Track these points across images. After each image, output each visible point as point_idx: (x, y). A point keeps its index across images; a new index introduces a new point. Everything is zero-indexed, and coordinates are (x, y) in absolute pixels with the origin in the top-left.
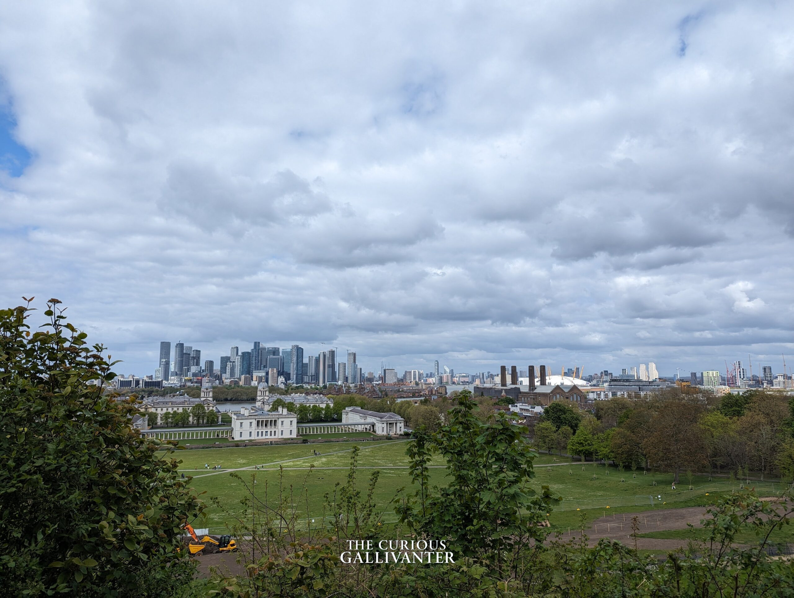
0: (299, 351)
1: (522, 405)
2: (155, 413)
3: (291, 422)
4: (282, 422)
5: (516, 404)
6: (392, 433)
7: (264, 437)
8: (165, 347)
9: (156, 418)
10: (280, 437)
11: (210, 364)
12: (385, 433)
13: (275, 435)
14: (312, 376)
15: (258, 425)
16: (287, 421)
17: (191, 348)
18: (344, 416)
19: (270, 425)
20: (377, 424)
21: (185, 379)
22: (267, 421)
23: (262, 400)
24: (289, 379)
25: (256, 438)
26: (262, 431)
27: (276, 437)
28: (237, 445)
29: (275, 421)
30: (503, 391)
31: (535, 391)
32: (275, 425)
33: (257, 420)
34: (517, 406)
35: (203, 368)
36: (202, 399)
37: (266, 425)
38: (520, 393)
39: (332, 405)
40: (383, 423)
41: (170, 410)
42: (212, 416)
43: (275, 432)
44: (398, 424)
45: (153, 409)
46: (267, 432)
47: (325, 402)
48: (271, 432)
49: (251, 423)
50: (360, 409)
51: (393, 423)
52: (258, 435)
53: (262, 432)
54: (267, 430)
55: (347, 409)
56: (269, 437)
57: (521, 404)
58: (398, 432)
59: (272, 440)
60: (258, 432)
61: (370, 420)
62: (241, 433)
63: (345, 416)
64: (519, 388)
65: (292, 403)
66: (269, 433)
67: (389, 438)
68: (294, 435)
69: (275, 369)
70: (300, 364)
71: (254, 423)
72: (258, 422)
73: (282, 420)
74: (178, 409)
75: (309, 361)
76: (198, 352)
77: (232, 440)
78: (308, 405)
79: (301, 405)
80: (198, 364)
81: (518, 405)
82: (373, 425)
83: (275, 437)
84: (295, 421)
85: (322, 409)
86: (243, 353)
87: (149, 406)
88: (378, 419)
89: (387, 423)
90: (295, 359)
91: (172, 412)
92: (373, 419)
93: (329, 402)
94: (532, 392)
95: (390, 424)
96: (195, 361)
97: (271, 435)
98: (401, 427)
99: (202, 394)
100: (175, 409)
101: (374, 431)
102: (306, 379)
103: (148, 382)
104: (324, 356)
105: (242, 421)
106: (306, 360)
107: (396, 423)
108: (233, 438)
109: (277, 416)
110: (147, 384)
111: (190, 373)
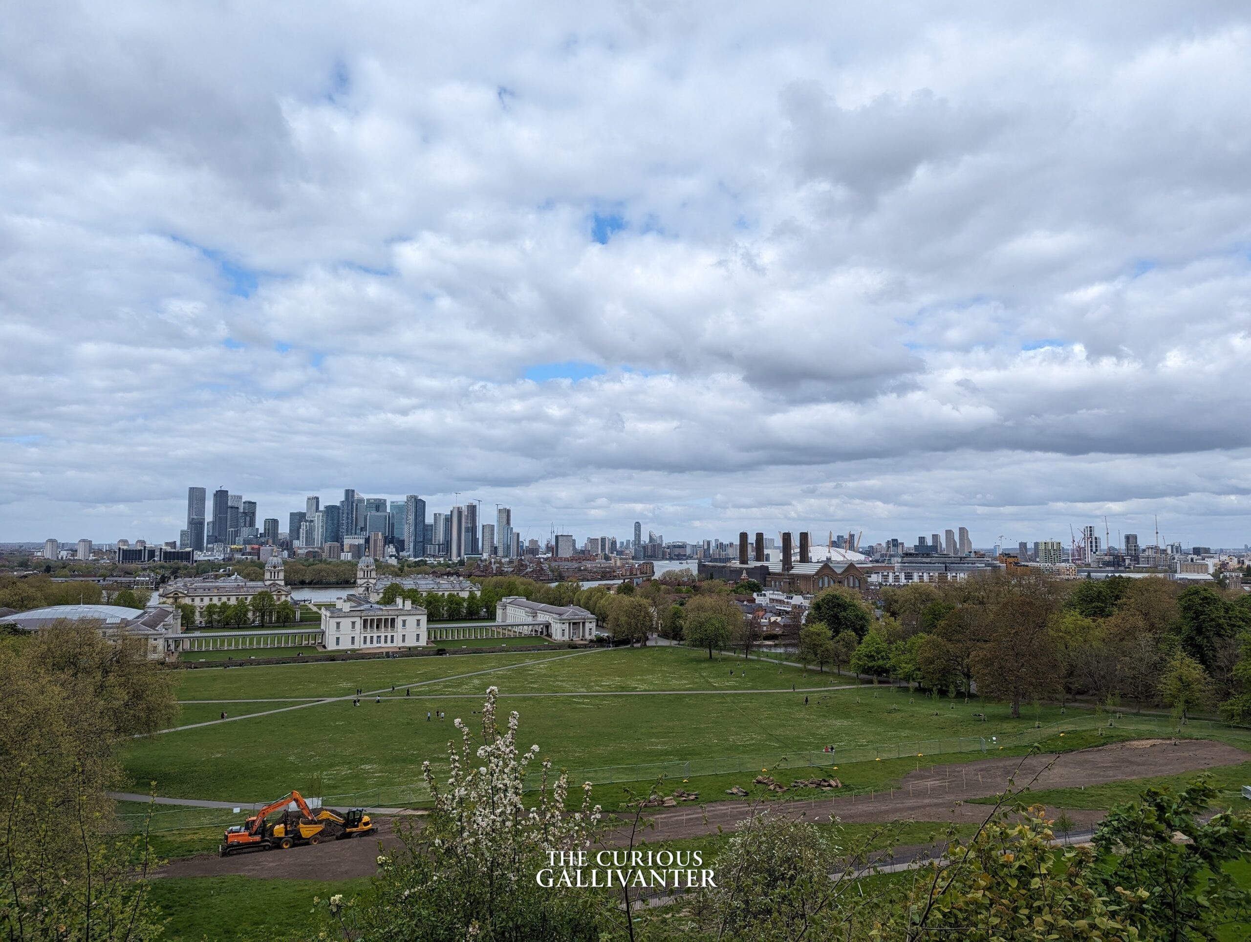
0: (419, 506)
1: (773, 594)
2: (191, 606)
3: (418, 621)
4: (404, 621)
5: (763, 592)
6: (577, 640)
7: (375, 645)
8: (196, 496)
9: (193, 613)
10: (401, 644)
11: (273, 524)
12: (566, 638)
13: (392, 641)
14: (439, 545)
15: (365, 626)
16: (411, 620)
17: (241, 497)
18: (499, 612)
19: (385, 626)
20: (553, 625)
21: (231, 549)
22: (379, 621)
23: (365, 585)
24: (403, 550)
25: (363, 646)
26: (372, 635)
27: (395, 644)
28: (333, 657)
29: (393, 620)
30: (744, 572)
31: (792, 572)
32: (393, 626)
33: (363, 618)
34: (765, 595)
35: (261, 531)
36: (268, 583)
37: (378, 627)
38: (769, 574)
39: (478, 594)
40: (563, 623)
41: (215, 601)
42: (286, 611)
43: (392, 636)
44: (587, 625)
45: (187, 598)
46: (379, 637)
47: (468, 589)
48: (386, 637)
49: (353, 623)
50: (525, 600)
51: (579, 623)
52: (365, 642)
53: (372, 637)
54: (379, 635)
55: (504, 600)
56: (382, 644)
57: (771, 592)
58: (588, 637)
59: (387, 650)
60: (365, 638)
61: (542, 618)
62: (338, 639)
63: (501, 610)
64: (767, 567)
65: (416, 591)
66: (383, 639)
67: (572, 646)
68: (423, 642)
69: (380, 534)
70: (421, 526)
71: (359, 622)
72: (365, 621)
73: (404, 618)
74: (229, 599)
75: (435, 522)
76: (252, 504)
77: (324, 650)
78: (440, 593)
79: (429, 593)
80: (252, 523)
81: (767, 593)
82: (548, 626)
83: (392, 645)
84: (424, 619)
85: (464, 599)
86: (326, 507)
87: (180, 595)
88: (555, 616)
89: (570, 623)
90: (411, 518)
91: (219, 604)
92: (548, 617)
93: (474, 589)
94: (786, 572)
95: (574, 624)
96: (248, 519)
97: (386, 642)
98: (590, 629)
99: (267, 576)
100: (224, 599)
101: (549, 635)
102: (430, 549)
103: (170, 552)
104: (460, 513)
105: (338, 620)
106: (429, 520)
107: (584, 623)
108: (324, 647)
109: (397, 613)
110: (168, 556)
111: (240, 539)
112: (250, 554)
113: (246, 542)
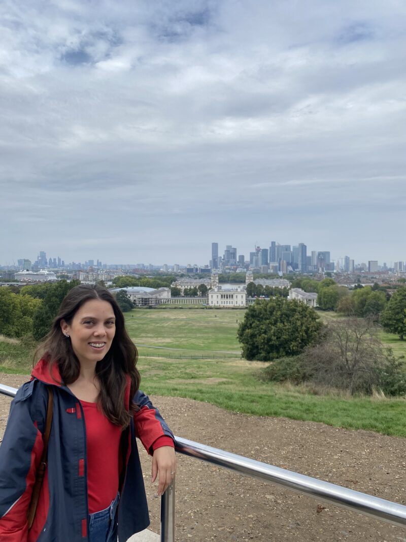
0: (303, 247)
2: (180, 289)
3: (242, 296)
4: (237, 296)
7: (226, 304)
8: (215, 246)
10: (236, 305)
11: (242, 257)
13: (232, 304)
15: (222, 297)
16: (239, 296)
17: (232, 246)
22: (227, 295)
25: (221, 305)
26: (224, 301)
28: (211, 308)
29: (232, 296)
32: (232, 297)
33: (221, 294)
35: (238, 260)
36: (212, 281)
37: (227, 297)
43: (232, 302)
44: (315, 301)
45: (180, 286)
46: (227, 302)
47: (286, 285)
49: (218, 296)
51: (311, 300)
52: (222, 303)
55: (294, 289)
56: (228, 305)
58: (315, 306)
59: (229, 307)
60: (222, 302)
62: (212, 302)
68: (243, 304)
69: (285, 261)
70: (305, 258)
71: (220, 296)
72: (222, 296)
75: (312, 255)
76: (235, 249)
84: (244, 296)
87: (177, 285)
91: (189, 288)
93: (289, 285)
96: (233, 255)
97: (230, 303)
99: (212, 278)
105: (212, 295)
106: (309, 254)
108: (208, 304)
109: (234, 293)
110: (202, 270)
111: (229, 264)
112: (233, 270)
113: (232, 265)
